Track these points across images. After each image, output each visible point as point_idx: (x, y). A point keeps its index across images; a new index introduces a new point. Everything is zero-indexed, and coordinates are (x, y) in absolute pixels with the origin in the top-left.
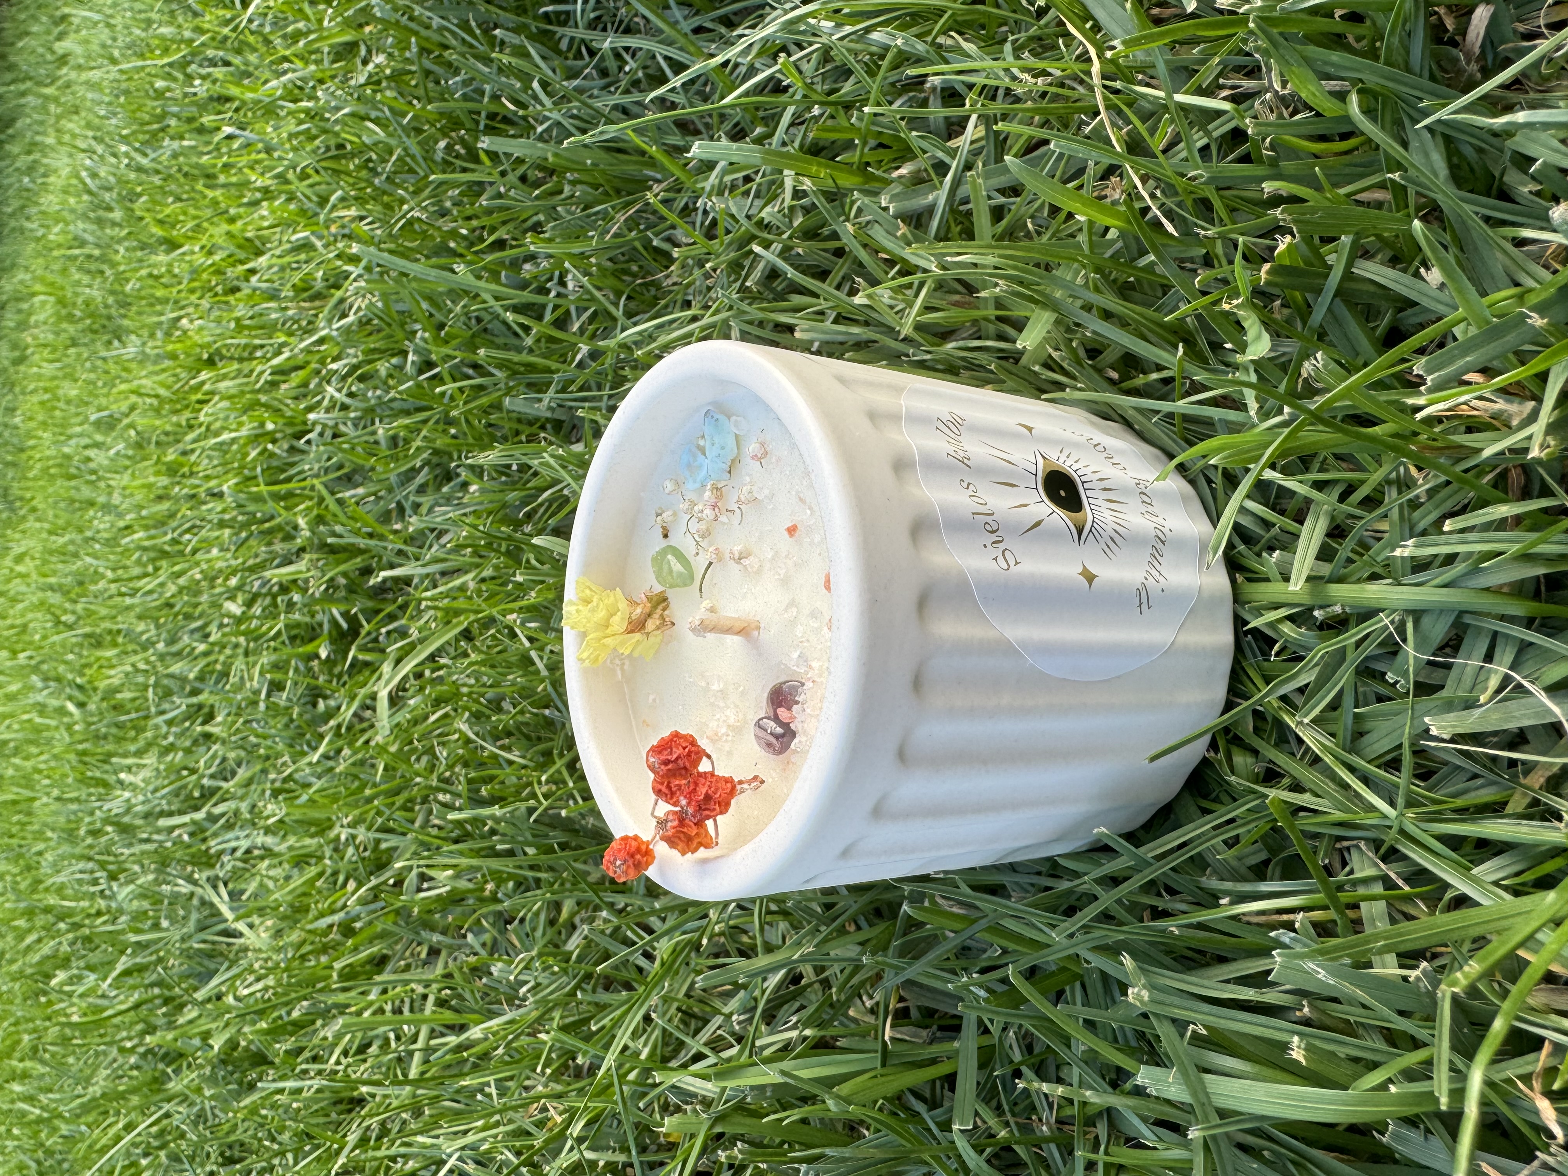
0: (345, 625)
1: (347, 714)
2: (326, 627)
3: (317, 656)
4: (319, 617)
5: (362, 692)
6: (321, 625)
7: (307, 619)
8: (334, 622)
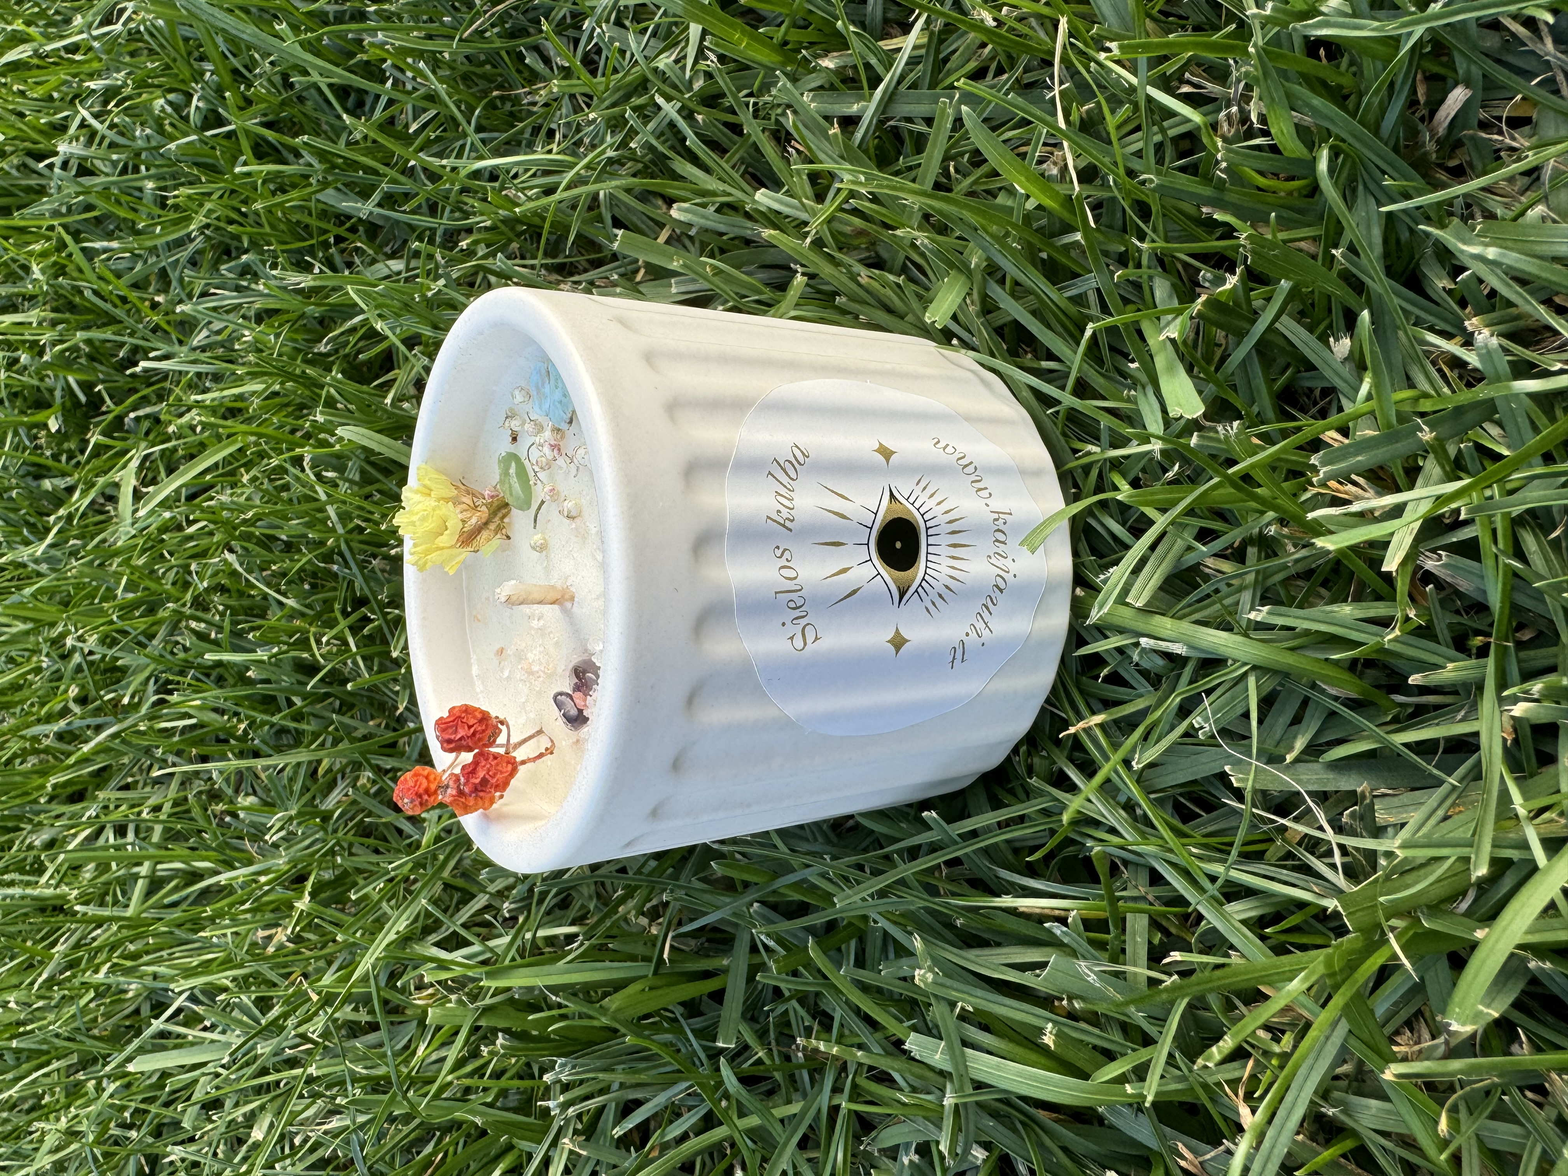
0: (83, 398)
1: (80, 501)
2: (58, 394)
3: (45, 426)
4: (49, 382)
5: (101, 480)
6: (51, 391)
7: (35, 382)
8: (68, 389)
